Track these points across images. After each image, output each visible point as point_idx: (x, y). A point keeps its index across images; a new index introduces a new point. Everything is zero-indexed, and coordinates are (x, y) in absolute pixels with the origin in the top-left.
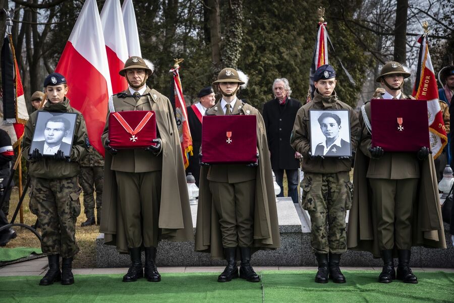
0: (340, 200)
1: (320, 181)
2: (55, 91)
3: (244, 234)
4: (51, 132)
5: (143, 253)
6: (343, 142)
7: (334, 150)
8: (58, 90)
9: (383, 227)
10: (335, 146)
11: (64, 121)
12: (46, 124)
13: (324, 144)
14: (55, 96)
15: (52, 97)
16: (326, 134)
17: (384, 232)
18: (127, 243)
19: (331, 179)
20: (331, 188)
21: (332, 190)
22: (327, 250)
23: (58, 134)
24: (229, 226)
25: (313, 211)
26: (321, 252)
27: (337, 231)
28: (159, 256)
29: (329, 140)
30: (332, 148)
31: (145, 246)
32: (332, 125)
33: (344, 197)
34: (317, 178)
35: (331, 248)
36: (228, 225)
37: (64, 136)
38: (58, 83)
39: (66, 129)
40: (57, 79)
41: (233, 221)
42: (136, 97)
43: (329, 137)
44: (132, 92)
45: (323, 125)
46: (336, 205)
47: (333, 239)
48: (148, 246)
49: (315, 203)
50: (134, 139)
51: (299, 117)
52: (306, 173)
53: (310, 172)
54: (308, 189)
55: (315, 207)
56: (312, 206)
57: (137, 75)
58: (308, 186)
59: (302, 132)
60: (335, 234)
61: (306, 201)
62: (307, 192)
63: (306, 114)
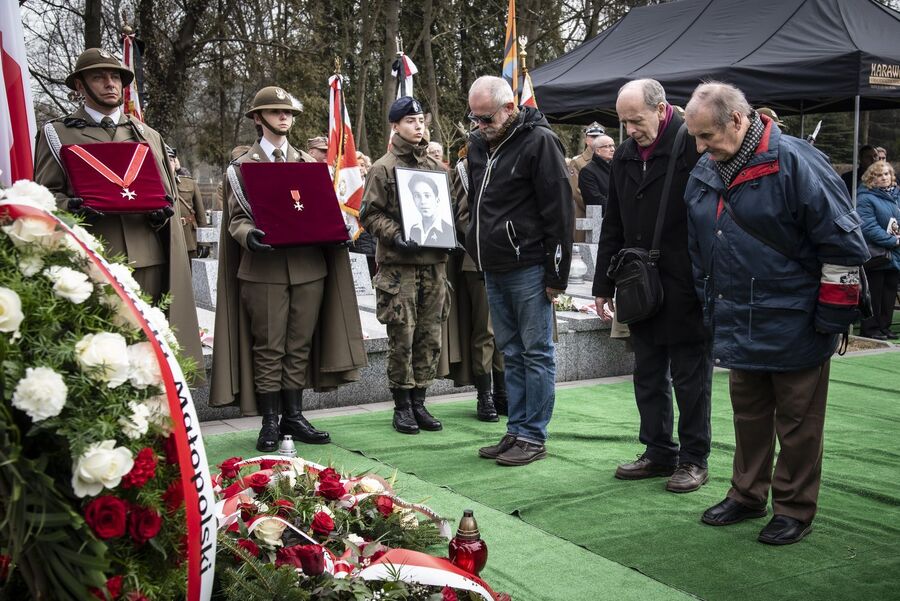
0: (436, 307)
1: (412, 277)
3: (296, 368)
6: (444, 223)
7: (435, 237)
9: (485, 343)
10: (434, 230)
13: (420, 226)
16: (422, 210)
17: (484, 349)
19: (426, 274)
20: (424, 288)
21: (426, 291)
22: (413, 382)
24: (275, 358)
25: (402, 324)
26: (404, 387)
27: (428, 353)
29: (427, 220)
30: (431, 234)
32: (427, 196)
33: (443, 301)
34: (409, 273)
35: (417, 380)
36: (271, 355)
41: (281, 349)
42: (106, 125)
43: (424, 214)
44: (98, 117)
45: (416, 195)
46: (430, 313)
47: (421, 365)
49: (405, 311)
50: (129, 194)
51: (378, 180)
52: (389, 265)
53: (396, 264)
54: (396, 291)
55: (405, 319)
56: (401, 317)
57: (112, 83)
58: (395, 286)
59: (383, 204)
60: (423, 358)
61: (390, 308)
62: (392, 296)
63: (391, 175)
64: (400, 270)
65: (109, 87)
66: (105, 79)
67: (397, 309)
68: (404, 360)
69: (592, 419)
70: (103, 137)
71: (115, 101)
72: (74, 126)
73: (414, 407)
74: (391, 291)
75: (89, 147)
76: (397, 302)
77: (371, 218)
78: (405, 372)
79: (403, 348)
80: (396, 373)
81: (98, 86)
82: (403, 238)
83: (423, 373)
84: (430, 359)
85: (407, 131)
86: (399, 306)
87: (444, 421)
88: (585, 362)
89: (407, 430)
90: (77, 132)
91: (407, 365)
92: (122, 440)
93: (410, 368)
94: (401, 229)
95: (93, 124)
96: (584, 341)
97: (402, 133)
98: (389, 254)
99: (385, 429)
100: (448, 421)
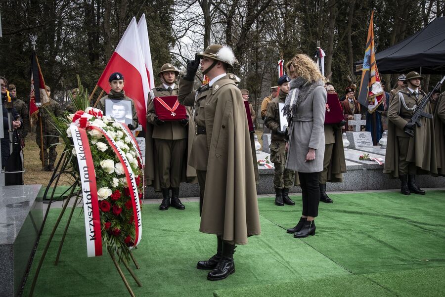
2: (118, 83)
4: (117, 112)
5: (170, 191)
8: (120, 83)
11: (123, 105)
12: (112, 107)
14: (118, 87)
15: (116, 88)
18: (161, 185)
22: (283, 186)
23: (122, 114)
25: (280, 163)
26: (280, 188)
27: (290, 175)
28: (180, 192)
31: (172, 187)
34: (283, 143)
35: (285, 185)
37: (126, 113)
38: (120, 79)
39: (126, 110)
40: (120, 76)
42: (169, 90)
44: (167, 87)
47: (287, 179)
48: (175, 187)
49: (281, 158)
50: (173, 114)
51: (272, 108)
52: (275, 140)
53: (278, 140)
54: (278, 150)
55: (281, 161)
56: (279, 160)
57: (171, 76)
58: (277, 148)
59: (273, 117)
60: (288, 177)
61: (275, 157)
62: (276, 152)
63: (277, 106)
64: (279, 142)
65: (170, 77)
66: (169, 74)
67: (278, 157)
68: (280, 177)
69: (358, 205)
70: (167, 94)
71: (172, 82)
72: (159, 90)
73: (283, 195)
74: (275, 150)
75: (162, 98)
76: (278, 155)
77: (269, 122)
78: (280, 182)
79: (280, 172)
80: (277, 182)
81: (167, 77)
82: (280, 130)
83: (288, 183)
84: (290, 177)
85: (284, 89)
86: (279, 156)
87: (296, 202)
88: (371, 182)
89: (280, 205)
90: (160, 92)
91: (281, 180)
92: (111, 187)
93: (282, 181)
94: (280, 127)
95: (165, 90)
96: (371, 174)
97: (282, 90)
98: (275, 136)
99: (272, 203)
100: (297, 202)
